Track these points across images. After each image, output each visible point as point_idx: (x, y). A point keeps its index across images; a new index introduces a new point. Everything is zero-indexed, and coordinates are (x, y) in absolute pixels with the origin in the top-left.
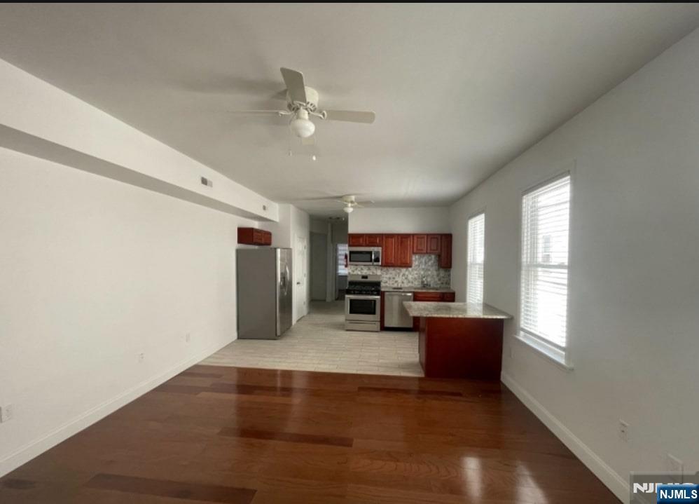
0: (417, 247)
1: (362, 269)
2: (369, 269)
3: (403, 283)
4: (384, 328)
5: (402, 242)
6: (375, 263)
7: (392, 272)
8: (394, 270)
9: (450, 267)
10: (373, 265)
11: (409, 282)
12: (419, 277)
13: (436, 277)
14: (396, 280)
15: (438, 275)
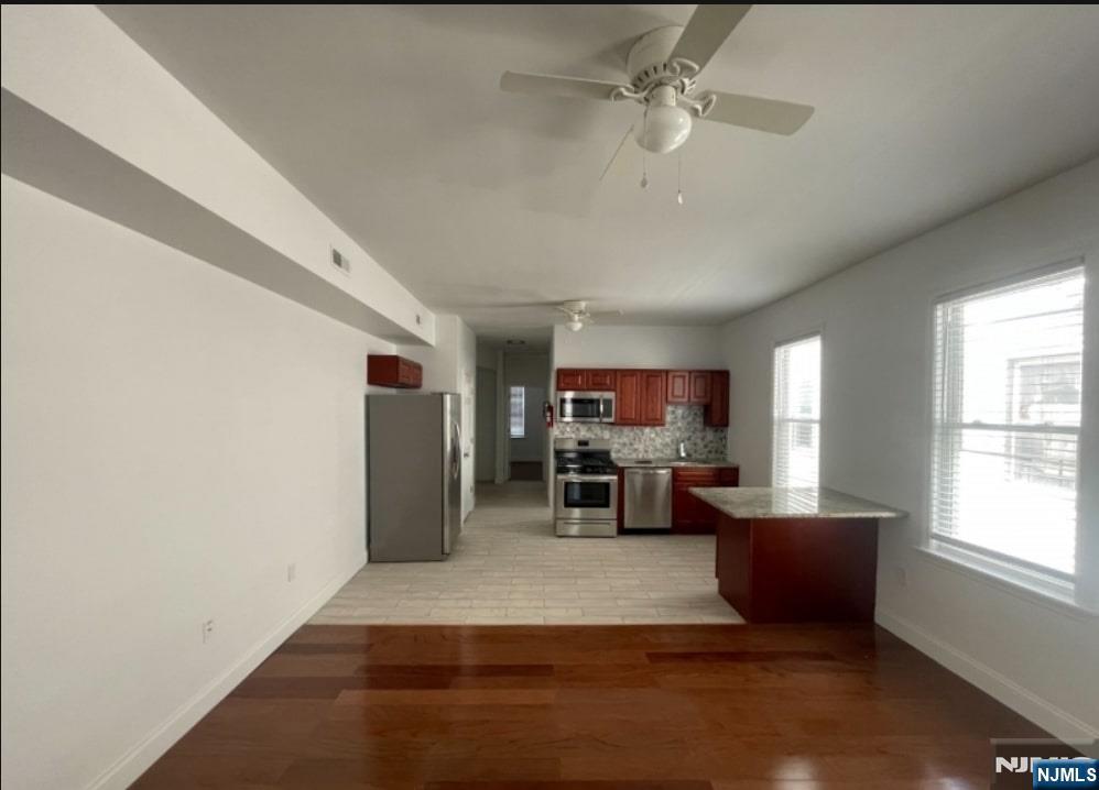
0: (673, 392)
1: (578, 429)
3: (646, 452)
4: (623, 531)
5: (648, 384)
6: (603, 420)
7: (628, 434)
8: (632, 430)
9: (726, 424)
10: (601, 423)
11: (657, 451)
12: (672, 441)
13: (699, 441)
14: (636, 446)
15: (703, 439)
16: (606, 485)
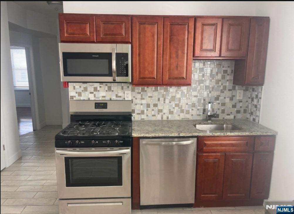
0: (201, 44)
1: (95, 89)
2: (110, 89)
3: (171, 112)
4: (140, 207)
6: (118, 79)
8: (156, 90)
10: (114, 81)
11: (182, 111)
12: (199, 100)
13: (227, 100)
14: (160, 107)
15: (231, 99)
16: (119, 159)
